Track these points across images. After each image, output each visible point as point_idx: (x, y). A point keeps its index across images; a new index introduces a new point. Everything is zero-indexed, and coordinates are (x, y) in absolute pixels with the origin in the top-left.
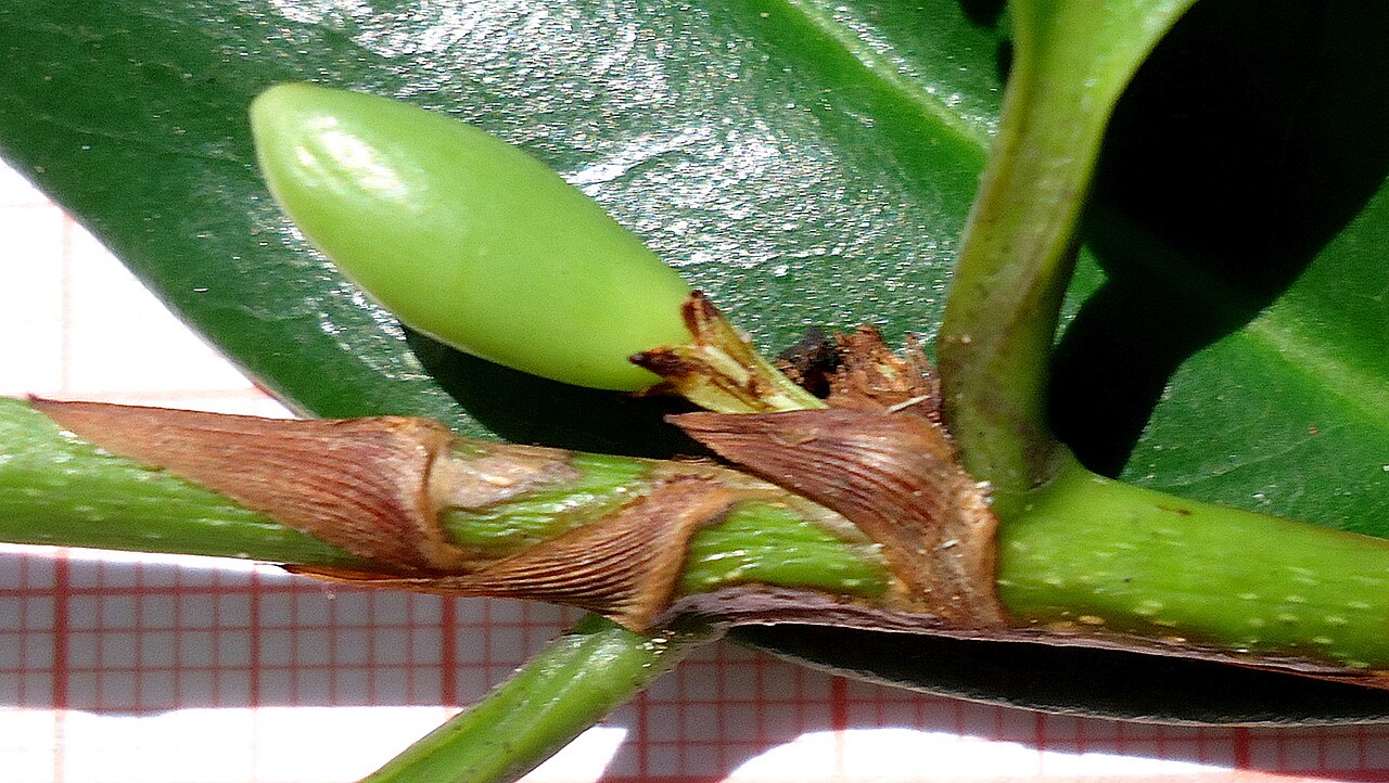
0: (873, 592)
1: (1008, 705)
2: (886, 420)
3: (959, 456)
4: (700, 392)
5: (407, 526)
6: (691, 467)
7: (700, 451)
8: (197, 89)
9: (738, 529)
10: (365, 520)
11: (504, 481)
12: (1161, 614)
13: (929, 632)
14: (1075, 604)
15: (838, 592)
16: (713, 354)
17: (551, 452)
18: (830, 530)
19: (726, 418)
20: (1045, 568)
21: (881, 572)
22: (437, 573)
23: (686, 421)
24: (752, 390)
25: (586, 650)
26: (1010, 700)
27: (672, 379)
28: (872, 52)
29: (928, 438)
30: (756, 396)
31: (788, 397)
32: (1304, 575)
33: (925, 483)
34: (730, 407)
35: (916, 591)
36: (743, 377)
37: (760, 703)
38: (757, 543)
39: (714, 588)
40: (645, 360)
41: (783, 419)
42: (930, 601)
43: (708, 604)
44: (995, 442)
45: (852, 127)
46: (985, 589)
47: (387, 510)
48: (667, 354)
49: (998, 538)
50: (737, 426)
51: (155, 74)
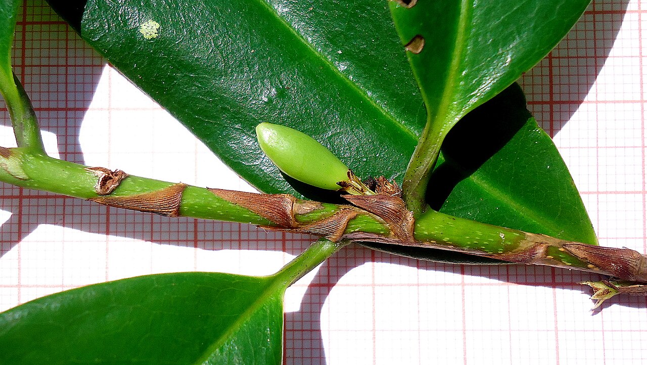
0: (387, 235)
1: (411, 257)
2: (391, 198)
3: (406, 205)
4: (350, 191)
5: (288, 217)
6: (347, 206)
7: (349, 203)
8: (234, 112)
9: (358, 220)
10: (278, 216)
11: (309, 209)
12: (449, 241)
13: (397, 244)
14: (430, 238)
15: (379, 234)
16: (353, 183)
17: (317, 203)
18: (378, 221)
19: (355, 196)
20: (424, 230)
21: (389, 230)
22: (292, 228)
23: (346, 197)
24: (362, 191)
25: (321, 246)
26: (411, 256)
27: (345, 188)
28: (385, 111)
29: (399, 201)
30: (363, 192)
31: (369, 193)
32: (479, 233)
33: (400, 211)
34: (356, 194)
35: (396, 234)
36: (360, 188)
37: (355, 258)
38: (362, 223)
39: (352, 232)
40: (340, 184)
41: (368, 197)
42: (398, 237)
43: (350, 236)
44: (414, 203)
45: (381, 129)
46: (411, 234)
47: (284, 214)
48: (345, 183)
49: (414, 224)
50: (357, 198)
51: (224, 109)
